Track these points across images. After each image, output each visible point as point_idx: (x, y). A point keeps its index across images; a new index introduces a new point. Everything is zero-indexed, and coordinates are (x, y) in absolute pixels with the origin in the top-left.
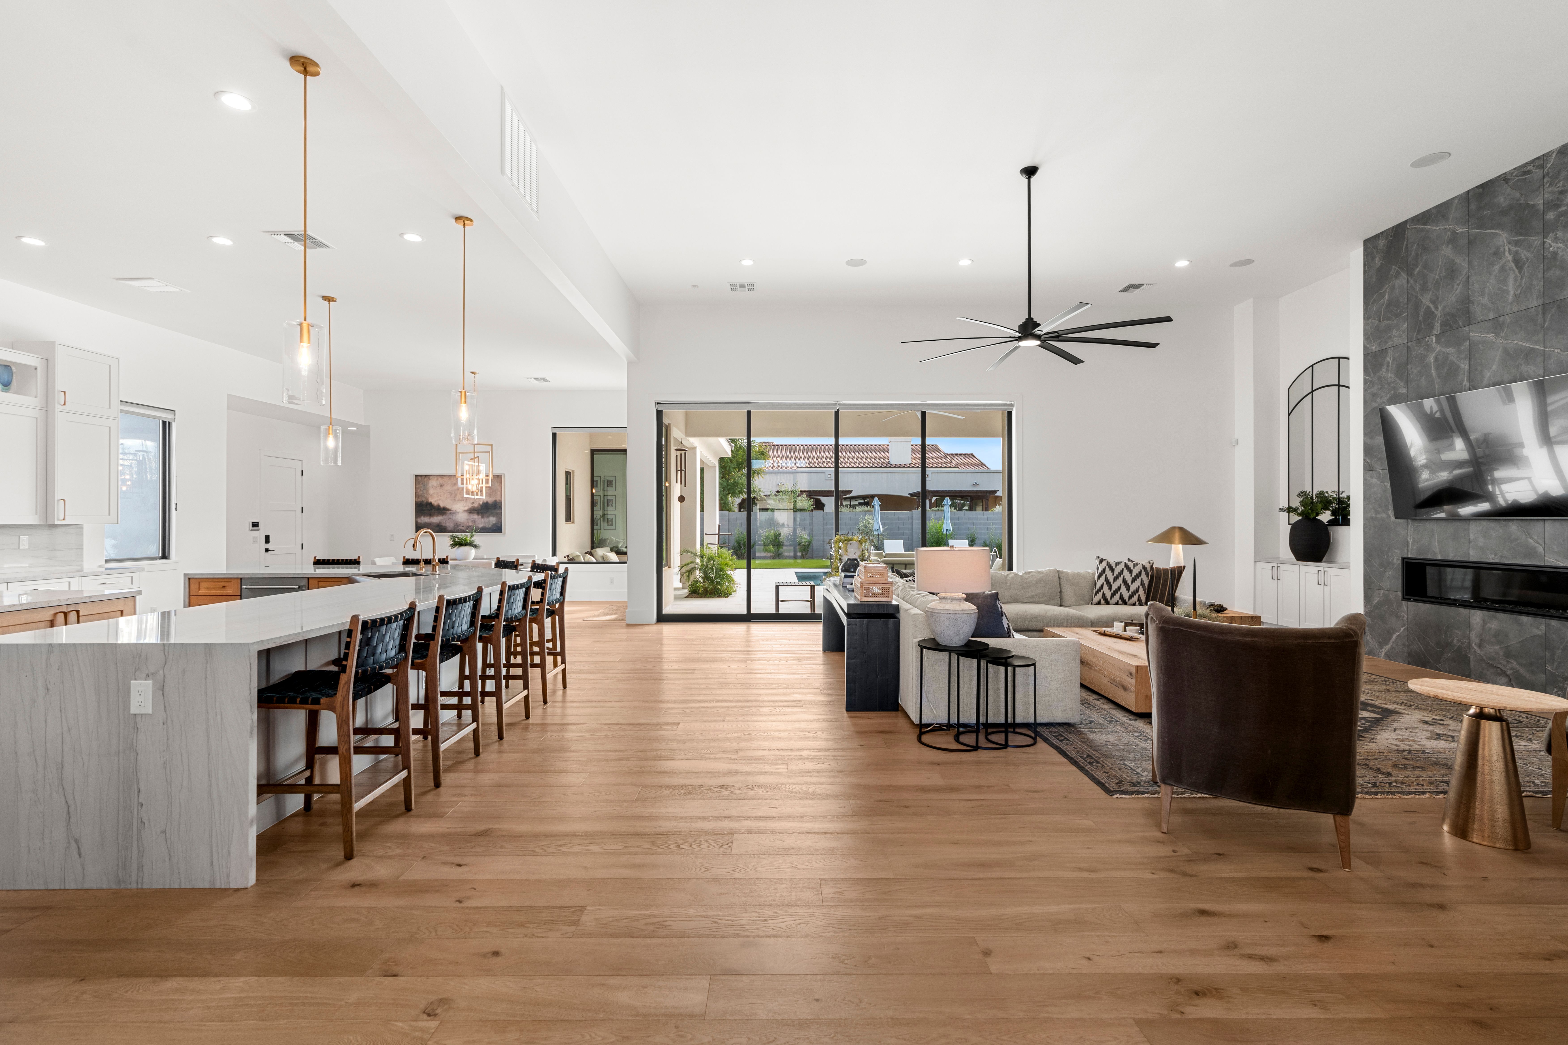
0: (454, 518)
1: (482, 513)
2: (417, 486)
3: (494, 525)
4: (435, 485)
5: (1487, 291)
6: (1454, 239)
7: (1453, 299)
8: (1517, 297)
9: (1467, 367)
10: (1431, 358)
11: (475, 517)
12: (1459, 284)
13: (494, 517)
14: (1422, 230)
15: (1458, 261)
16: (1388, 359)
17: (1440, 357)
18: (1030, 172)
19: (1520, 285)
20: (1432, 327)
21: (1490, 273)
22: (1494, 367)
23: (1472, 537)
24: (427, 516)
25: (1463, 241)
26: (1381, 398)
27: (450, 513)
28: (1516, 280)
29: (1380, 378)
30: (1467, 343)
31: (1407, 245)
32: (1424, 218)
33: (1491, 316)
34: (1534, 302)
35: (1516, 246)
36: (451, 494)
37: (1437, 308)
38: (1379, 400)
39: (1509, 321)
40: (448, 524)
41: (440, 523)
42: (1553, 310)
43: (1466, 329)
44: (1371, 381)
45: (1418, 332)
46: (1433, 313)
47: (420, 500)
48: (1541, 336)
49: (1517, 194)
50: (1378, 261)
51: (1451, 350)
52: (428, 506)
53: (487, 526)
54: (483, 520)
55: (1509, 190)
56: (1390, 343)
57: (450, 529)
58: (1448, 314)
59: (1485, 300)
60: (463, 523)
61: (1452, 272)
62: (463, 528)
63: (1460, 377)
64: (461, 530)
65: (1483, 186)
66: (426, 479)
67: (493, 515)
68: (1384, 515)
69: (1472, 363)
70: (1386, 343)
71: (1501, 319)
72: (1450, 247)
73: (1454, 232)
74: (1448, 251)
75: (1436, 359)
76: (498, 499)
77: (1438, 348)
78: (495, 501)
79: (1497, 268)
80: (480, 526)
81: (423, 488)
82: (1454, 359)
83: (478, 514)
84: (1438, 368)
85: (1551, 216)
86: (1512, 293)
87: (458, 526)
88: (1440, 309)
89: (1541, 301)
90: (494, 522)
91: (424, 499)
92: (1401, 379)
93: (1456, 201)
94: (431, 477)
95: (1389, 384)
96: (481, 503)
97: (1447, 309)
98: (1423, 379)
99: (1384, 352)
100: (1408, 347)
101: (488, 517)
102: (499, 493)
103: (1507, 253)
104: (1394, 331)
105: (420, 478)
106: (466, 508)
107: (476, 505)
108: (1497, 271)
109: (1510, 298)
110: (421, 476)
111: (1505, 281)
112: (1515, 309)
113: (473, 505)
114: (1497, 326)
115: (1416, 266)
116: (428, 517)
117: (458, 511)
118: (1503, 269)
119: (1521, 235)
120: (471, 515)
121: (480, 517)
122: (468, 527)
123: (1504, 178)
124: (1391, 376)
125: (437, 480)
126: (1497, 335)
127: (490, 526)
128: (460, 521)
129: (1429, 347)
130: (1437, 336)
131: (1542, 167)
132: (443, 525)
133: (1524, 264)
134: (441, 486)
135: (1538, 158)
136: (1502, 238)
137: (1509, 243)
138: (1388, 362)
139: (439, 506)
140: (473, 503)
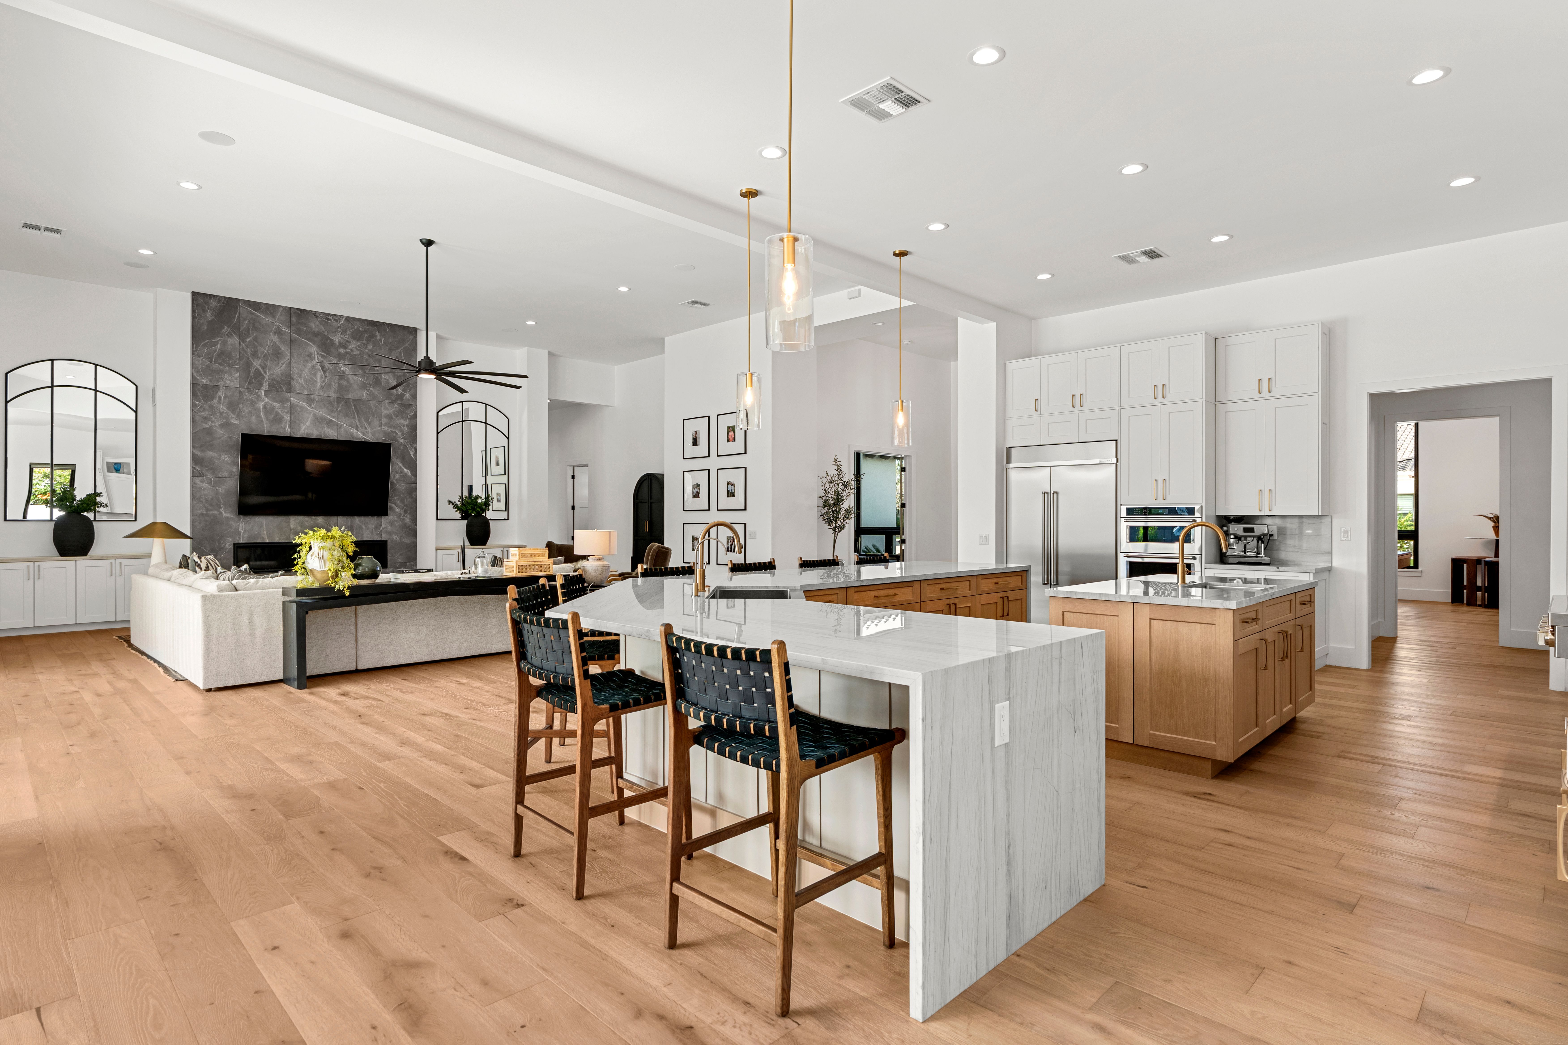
5: (303, 376)
6: (279, 332)
7: (279, 372)
8: (322, 388)
9: (288, 419)
10: (261, 405)
12: (283, 364)
14: (253, 314)
15: (283, 349)
16: (220, 394)
17: (268, 407)
18: (428, 243)
19: (324, 381)
20: (261, 385)
21: (305, 366)
22: (308, 424)
23: (292, 526)
25: (287, 338)
26: (213, 422)
28: (322, 377)
29: (211, 407)
30: (289, 404)
31: (239, 317)
32: (256, 306)
33: (306, 393)
34: (332, 394)
35: (322, 357)
37: (265, 373)
38: (210, 423)
39: (317, 399)
42: (343, 402)
43: (288, 394)
44: (201, 407)
45: (249, 383)
46: (262, 375)
48: (336, 414)
49: (323, 328)
50: (209, 315)
51: (277, 405)
55: (317, 323)
56: (222, 383)
58: (274, 380)
59: (302, 381)
61: (278, 354)
63: (284, 424)
65: (300, 310)
68: (216, 512)
69: (293, 417)
70: (218, 381)
71: (312, 396)
72: (276, 336)
73: (279, 328)
74: (275, 339)
75: (265, 407)
77: (267, 400)
79: (310, 365)
82: (279, 411)
84: (266, 413)
85: (342, 350)
86: (319, 384)
88: (268, 374)
89: (336, 395)
92: (233, 412)
93: (281, 309)
95: (222, 413)
97: (274, 376)
98: (253, 417)
99: (216, 388)
100: (240, 392)
103: (316, 359)
104: (226, 376)
108: (309, 367)
109: (318, 387)
111: (315, 375)
112: (322, 394)
114: (310, 400)
115: (248, 337)
118: (314, 367)
119: (325, 353)
123: (315, 314)
124: (223, 408)
126: (310, 405)
129: (258, 397)
130: (265, 391)
131: (337, 321)
133: (327, 370)
135: (335, 315)
136: (314, 349)
137: (318, 354)
138: (220, 398)
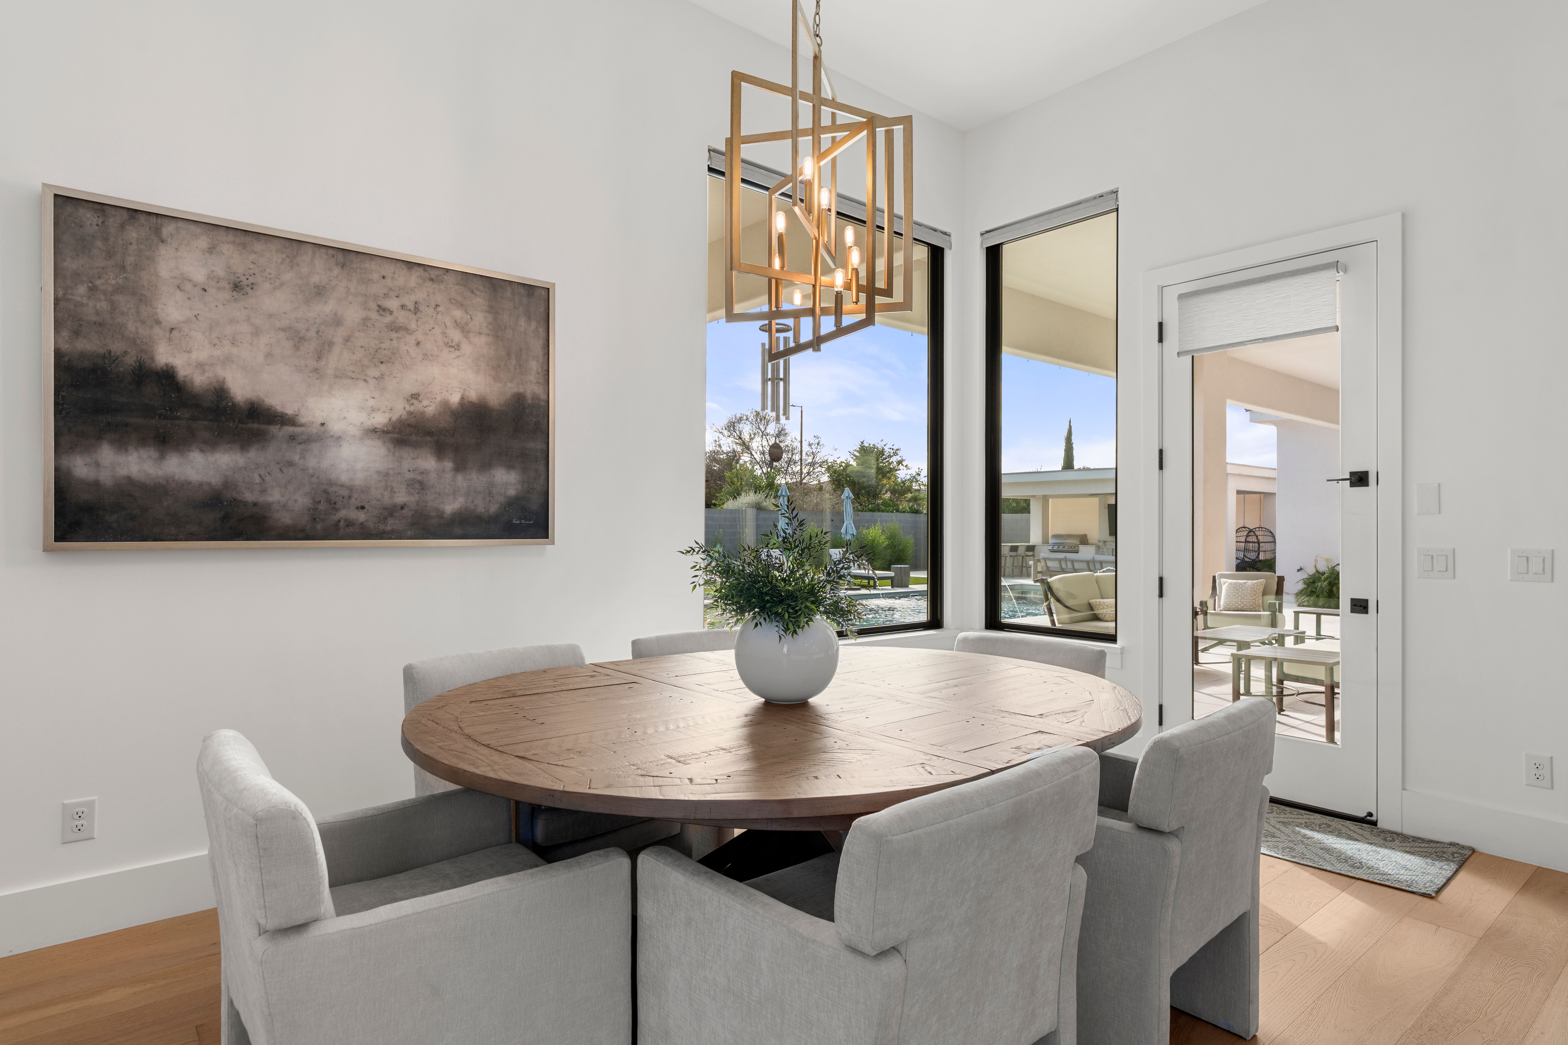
0: (312, 463)
1: (457, 449)
2: (71, 265)
3: (513, 503)
4: (199, 275)
11: (428, 463)
13: (510, 467)
24: (143, 442)
27: (292, 438)
36: (298, 339)
40: (275, 496)
41: (227, 484)
47: (89, 345)
52: (150, 390)
53: (481, 506)
54: (461, 480)
57: (286, 519)
60: (365, 490)
62: (362, 517)
64: (349, 523)
66: (133, 234)
67: (509, 460)
76: (531, 389)
78: (519, 398)
80: (450, 507)
81: (113, 279)
83: (440, 450)
87: (333, 506)
90: (512, 492)
91: (117, 347)
94: (168, 229)
96: (455, 399)
101: (485, 466)
102: (534, 365)
105: (90, 219)
106: (380, 420)
107: (429, 407)
110: (101, 208)
113: (417, 406)
116: (153, 453)
117: (336, 427)
120: (406, 453)
121: (449, 465)
122: (391, 511)
125: (212, 250)
127: (493, 509)
128: (344, 478)
132: (249, 497)
134: (237, 287)
139: (220, 393)
140: (415, 396)
